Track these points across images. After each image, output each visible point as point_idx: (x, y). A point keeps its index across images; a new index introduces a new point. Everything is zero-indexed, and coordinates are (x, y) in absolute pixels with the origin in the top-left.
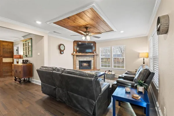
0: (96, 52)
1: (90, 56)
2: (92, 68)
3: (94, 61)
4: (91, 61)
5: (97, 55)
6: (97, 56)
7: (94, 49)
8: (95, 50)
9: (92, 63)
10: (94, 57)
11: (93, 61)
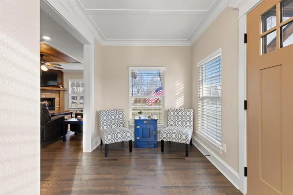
0: (63, 86)
1: (53, 91)
2: (55, 109)
3: (60, 99)
4: (54, 98)
5: (64, 90)
6: (65, 92)
7: (59, 81)
8: (62, 83)
9: (57, 102)
10: (59, 93)
11: (57, 99)
